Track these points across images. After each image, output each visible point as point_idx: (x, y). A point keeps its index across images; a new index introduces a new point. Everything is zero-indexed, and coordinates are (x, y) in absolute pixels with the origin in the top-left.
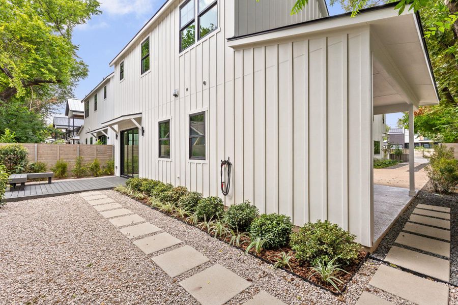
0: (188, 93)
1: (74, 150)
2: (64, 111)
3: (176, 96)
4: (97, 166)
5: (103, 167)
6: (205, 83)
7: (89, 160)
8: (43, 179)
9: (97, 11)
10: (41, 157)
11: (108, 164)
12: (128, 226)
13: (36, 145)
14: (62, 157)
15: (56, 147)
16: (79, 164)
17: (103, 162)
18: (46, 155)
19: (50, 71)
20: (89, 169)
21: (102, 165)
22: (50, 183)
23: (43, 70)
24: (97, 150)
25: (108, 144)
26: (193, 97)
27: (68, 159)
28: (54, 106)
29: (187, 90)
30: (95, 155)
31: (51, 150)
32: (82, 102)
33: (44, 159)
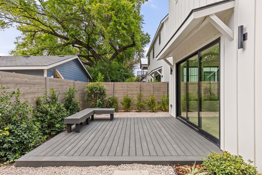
1: (137, 87)
4: (153, 102)
5: (159, 103)
7: (147, 96)
10: (116, 93)
11: (162, 100)
13: (113, 83)
14: (129, 92)
15: (125, 85)
16: (140, 99)
17: (158, 98)
18: (119, 92)
19: (124, 29)
20: (146, 105)
21: (157, 101)
24: (153, 87)
25: (161, 82)
27: (132, 94)
30: (152, 91)
31: (122, 87)
33: (117, 94)
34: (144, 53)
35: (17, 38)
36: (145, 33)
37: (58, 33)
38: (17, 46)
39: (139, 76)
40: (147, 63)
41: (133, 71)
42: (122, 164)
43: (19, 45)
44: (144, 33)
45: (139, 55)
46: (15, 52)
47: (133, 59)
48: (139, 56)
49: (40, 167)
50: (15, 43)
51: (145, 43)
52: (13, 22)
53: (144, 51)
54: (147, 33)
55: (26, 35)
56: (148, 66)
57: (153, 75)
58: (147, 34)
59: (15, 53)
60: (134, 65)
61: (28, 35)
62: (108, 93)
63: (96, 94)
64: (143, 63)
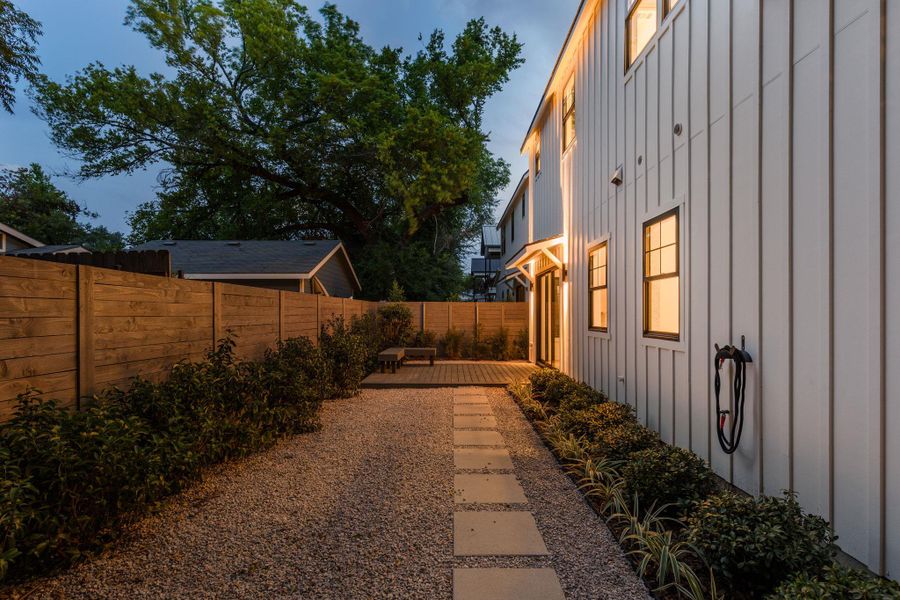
0: (641, 169)
1: (472, 313)
2: (478, 248)
3: (617, 182)
4: (503, 341)
5: (515, 343)
6: (677, 130)
7: (492, 330)
8: (422, 358)
9: (517, 61)
10: (430, 323)
12: (475, 472)
13: (424, 304)
14: (456, 323)
15: (448, 307)
16: (477, 336)
17: (515, 334)
18: (436, 321)
20: (490, 346)
22: (432, 364)
23: (434, 186)
24: (505, 312)
26: (653, 175)
27: (463, 326)
28: (469, 242)
29: (640, 161)
30: (503, 320)
31: (442, 312)
32: (497, 229)
33: (433, 325)
39: (476, 272)
40: (499, 244)
56: (502, 251)
62: (415, 322)
63: (395, 325)
64: (488, 242)
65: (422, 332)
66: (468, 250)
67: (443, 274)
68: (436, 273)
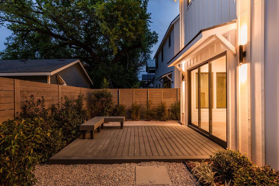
1: (145, 94)
4: (163, 110)
7: (156, 104)
11: (173, 108)
13: (119, 90)
14: (137, 100)
15: (133, 91)
18: (126, 99)
21: (168, 109)
24: (163, 94)
25: (172, 88)
27: (140, 102)
28: (141, 68)
31: (129, 94)
33: (124, 101)
34: (150, 54)
35: (7, 38)
36: (152, 31)
37: (53, 32)
38: (7, 48)
39: (144, 80)
40: (155, 66)
41: (137, 75)
42: (142, 162)
43: (9, 46)
44: (150, 31)
45: (144, 55)
46: (3, 53)
47: (138, 61)
48: (145, 57)
49: (70, 165)
50: (6, 44)
51: (152, 42)
52: (4, 21)
53: (150, 51)
54: (154, 31)
55: (17, 35)
56: (156, 69)
57: (162, 81)
58: (154, 33)
59: (3, 55)
60: (138, 68)
61: (19, 35)
62: (114, 100)
63: (102, 101)
64: (149, 66)
65: (118, 105)
66: (141, 70)
67: (130, 77)
68: (127, 76)
